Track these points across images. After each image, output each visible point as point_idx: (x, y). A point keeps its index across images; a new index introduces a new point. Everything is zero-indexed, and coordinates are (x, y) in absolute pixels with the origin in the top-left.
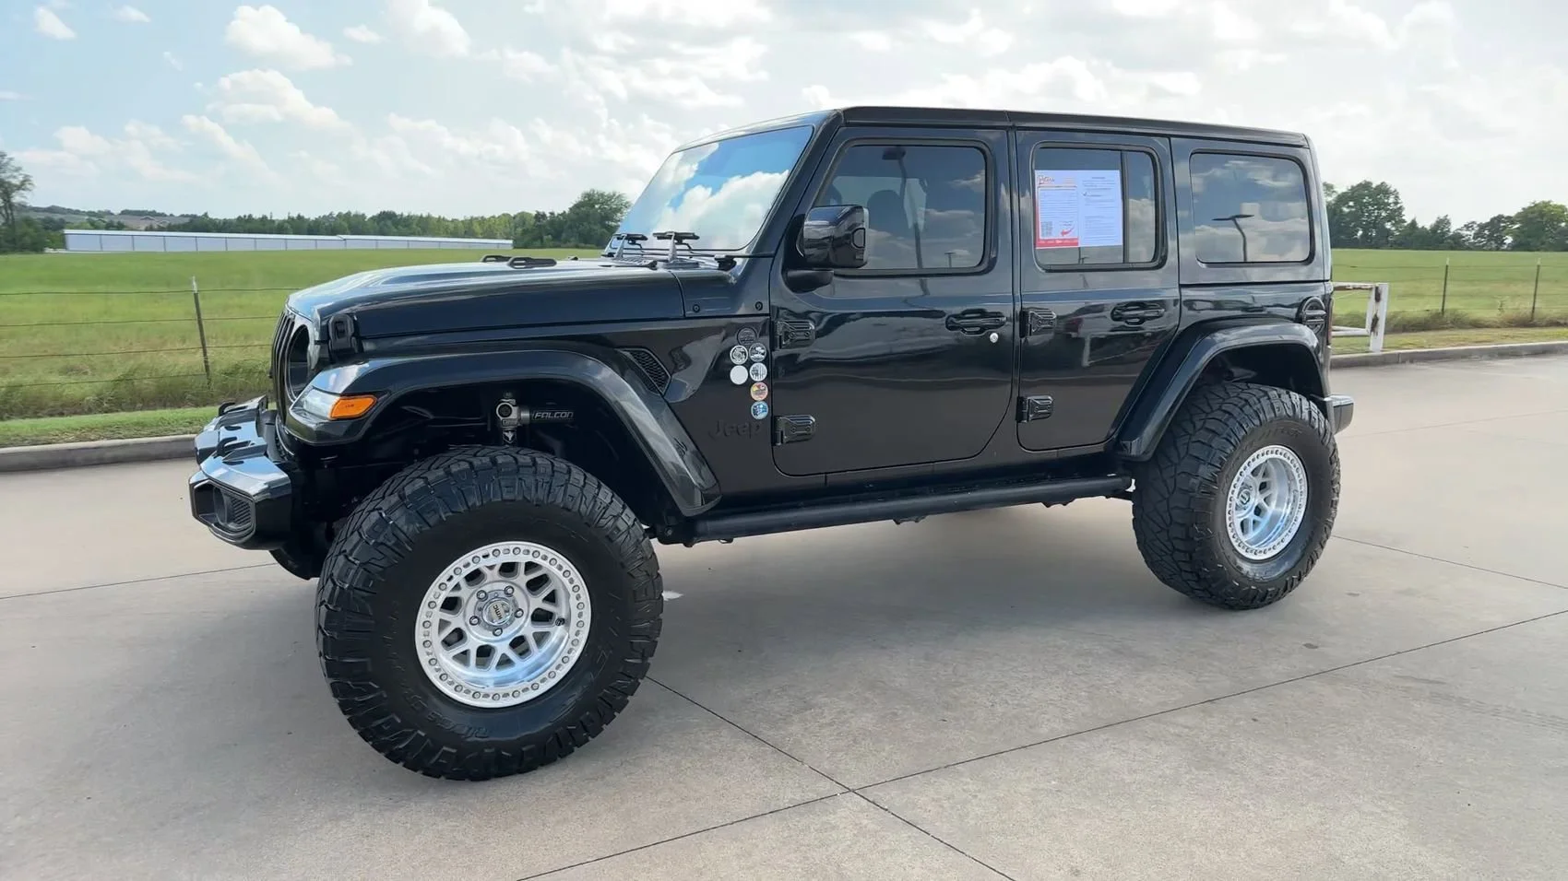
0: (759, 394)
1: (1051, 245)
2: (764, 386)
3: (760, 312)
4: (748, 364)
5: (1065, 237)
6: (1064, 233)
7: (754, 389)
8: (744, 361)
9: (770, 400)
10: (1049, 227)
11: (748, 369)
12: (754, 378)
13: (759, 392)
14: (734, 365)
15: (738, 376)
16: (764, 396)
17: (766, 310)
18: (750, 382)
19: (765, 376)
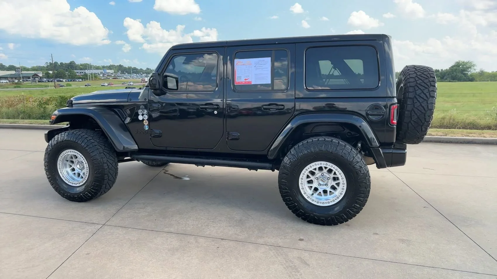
0: (146, 123)
1: (241, 83)
2: (147, 121)
3: (145, 101)
4: (143, 115)
5: (246, 81)
6: (245, 80)
7: (144, 121)
8: (142, 114)
9: (149, 125)
10: (240, 77)
11: (143, 116)
12: (144, 119)
13: (146, 122)
14: (139, 115)
15: (140, 118)
16: (147, 124)
17: (147, 101)
18: (143, 120)
19: (147, 119)
